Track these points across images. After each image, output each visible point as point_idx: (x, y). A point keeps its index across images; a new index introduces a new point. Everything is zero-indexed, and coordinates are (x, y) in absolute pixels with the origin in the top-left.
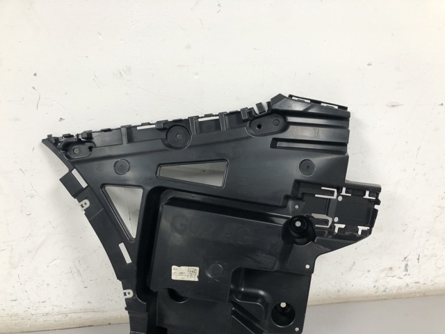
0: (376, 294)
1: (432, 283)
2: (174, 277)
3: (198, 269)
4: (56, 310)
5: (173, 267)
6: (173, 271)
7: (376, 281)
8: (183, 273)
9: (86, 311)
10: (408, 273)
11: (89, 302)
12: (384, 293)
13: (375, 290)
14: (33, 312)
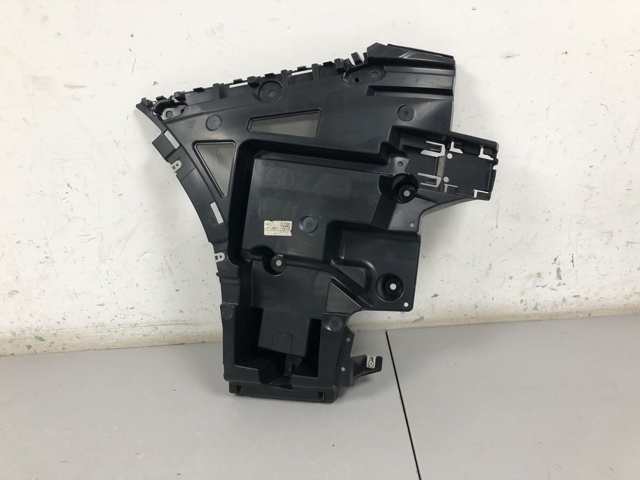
0: (526, 313)
1: (597, 298)
2: (266, 233)
3: (291, 222)
4: (145, 320)
5: (266, 222)
6: (265, 226)
7: (523, 293)
8: (275, 228)
9: (177, 323)
10: (562, 281)
11: (181, 311)
12: (535, 311)
13: (522, 306)
14: (121, 322)
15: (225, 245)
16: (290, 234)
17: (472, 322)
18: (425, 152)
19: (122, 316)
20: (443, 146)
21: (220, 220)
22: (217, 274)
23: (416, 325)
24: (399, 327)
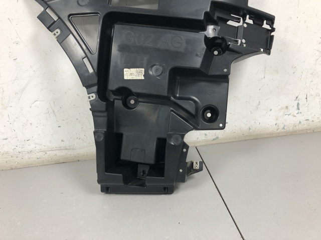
0: (278, 131)
1: (318, 121)
2: (126, 78)
3: (143, 69)
4: (38, 147)
5: (125, 70)
6: (125, 73)
7: (277, 119)
8: (133, 74)
9: (60, 149)
10: (300, 111)
11: (62, 141)
12: (283, 130)
13: (276, 127)
14: (20, 150)
15: (95, 88)
16: (143, 78)
17: (247, 138)
18: (230, 23)
19: (21, 146)
20: (242, 18)
21: (91, 70)
22: (91, 109)
23: (214, 142)
24: (203, 144)
